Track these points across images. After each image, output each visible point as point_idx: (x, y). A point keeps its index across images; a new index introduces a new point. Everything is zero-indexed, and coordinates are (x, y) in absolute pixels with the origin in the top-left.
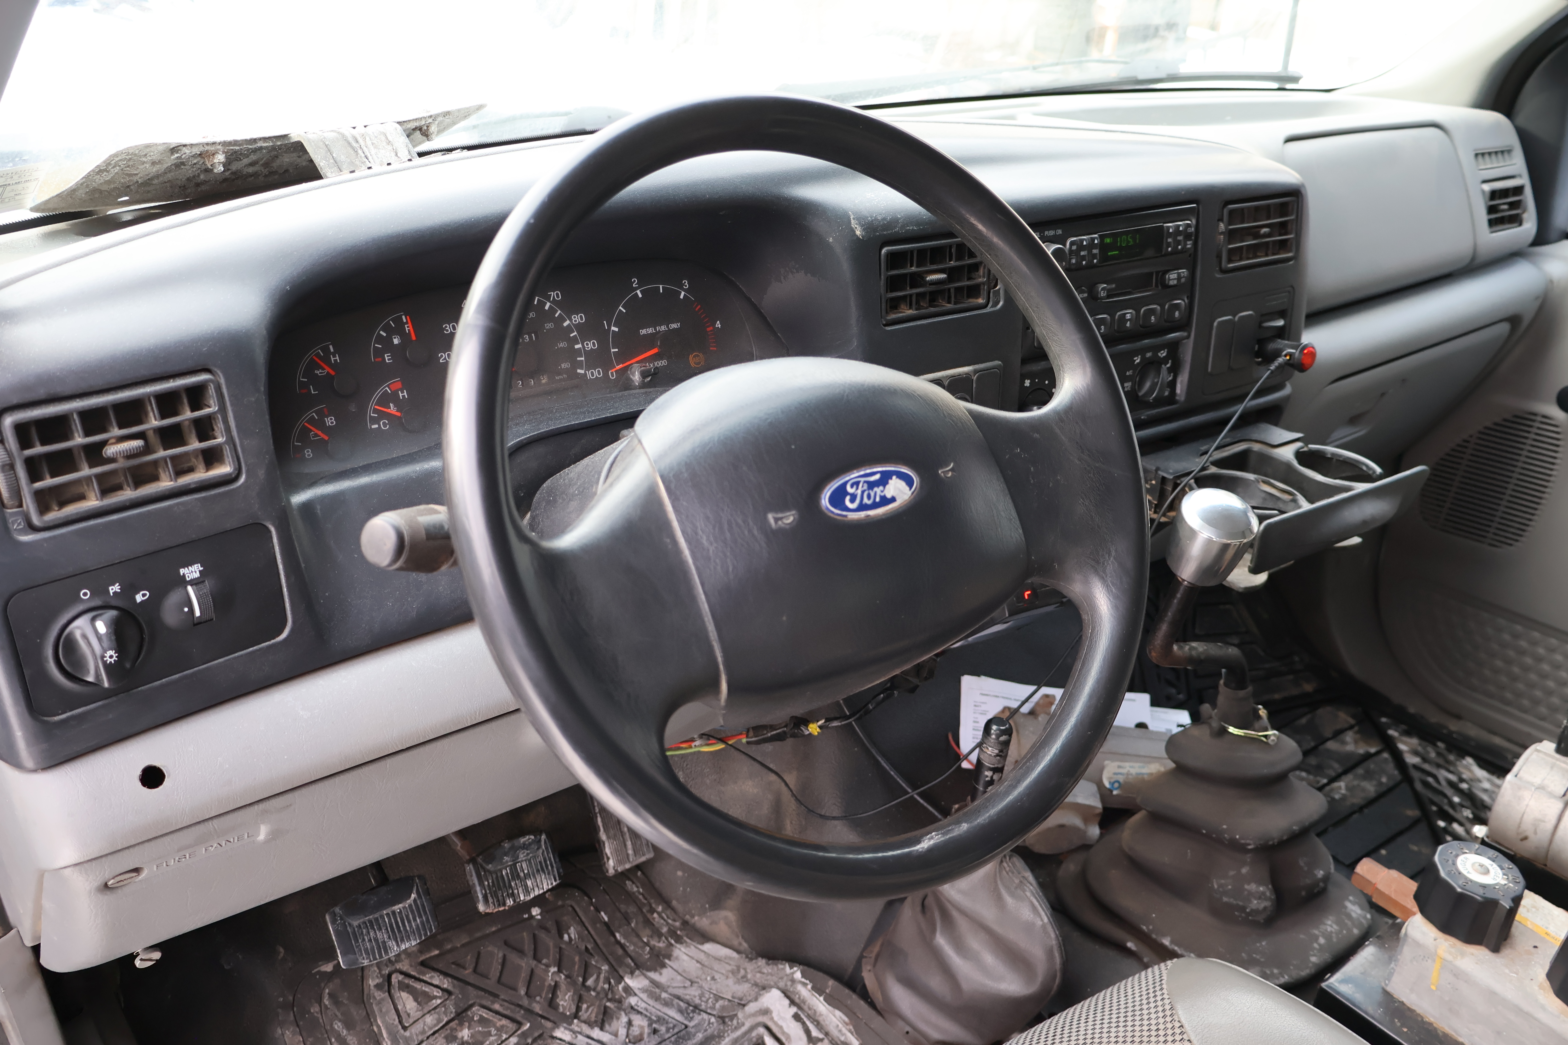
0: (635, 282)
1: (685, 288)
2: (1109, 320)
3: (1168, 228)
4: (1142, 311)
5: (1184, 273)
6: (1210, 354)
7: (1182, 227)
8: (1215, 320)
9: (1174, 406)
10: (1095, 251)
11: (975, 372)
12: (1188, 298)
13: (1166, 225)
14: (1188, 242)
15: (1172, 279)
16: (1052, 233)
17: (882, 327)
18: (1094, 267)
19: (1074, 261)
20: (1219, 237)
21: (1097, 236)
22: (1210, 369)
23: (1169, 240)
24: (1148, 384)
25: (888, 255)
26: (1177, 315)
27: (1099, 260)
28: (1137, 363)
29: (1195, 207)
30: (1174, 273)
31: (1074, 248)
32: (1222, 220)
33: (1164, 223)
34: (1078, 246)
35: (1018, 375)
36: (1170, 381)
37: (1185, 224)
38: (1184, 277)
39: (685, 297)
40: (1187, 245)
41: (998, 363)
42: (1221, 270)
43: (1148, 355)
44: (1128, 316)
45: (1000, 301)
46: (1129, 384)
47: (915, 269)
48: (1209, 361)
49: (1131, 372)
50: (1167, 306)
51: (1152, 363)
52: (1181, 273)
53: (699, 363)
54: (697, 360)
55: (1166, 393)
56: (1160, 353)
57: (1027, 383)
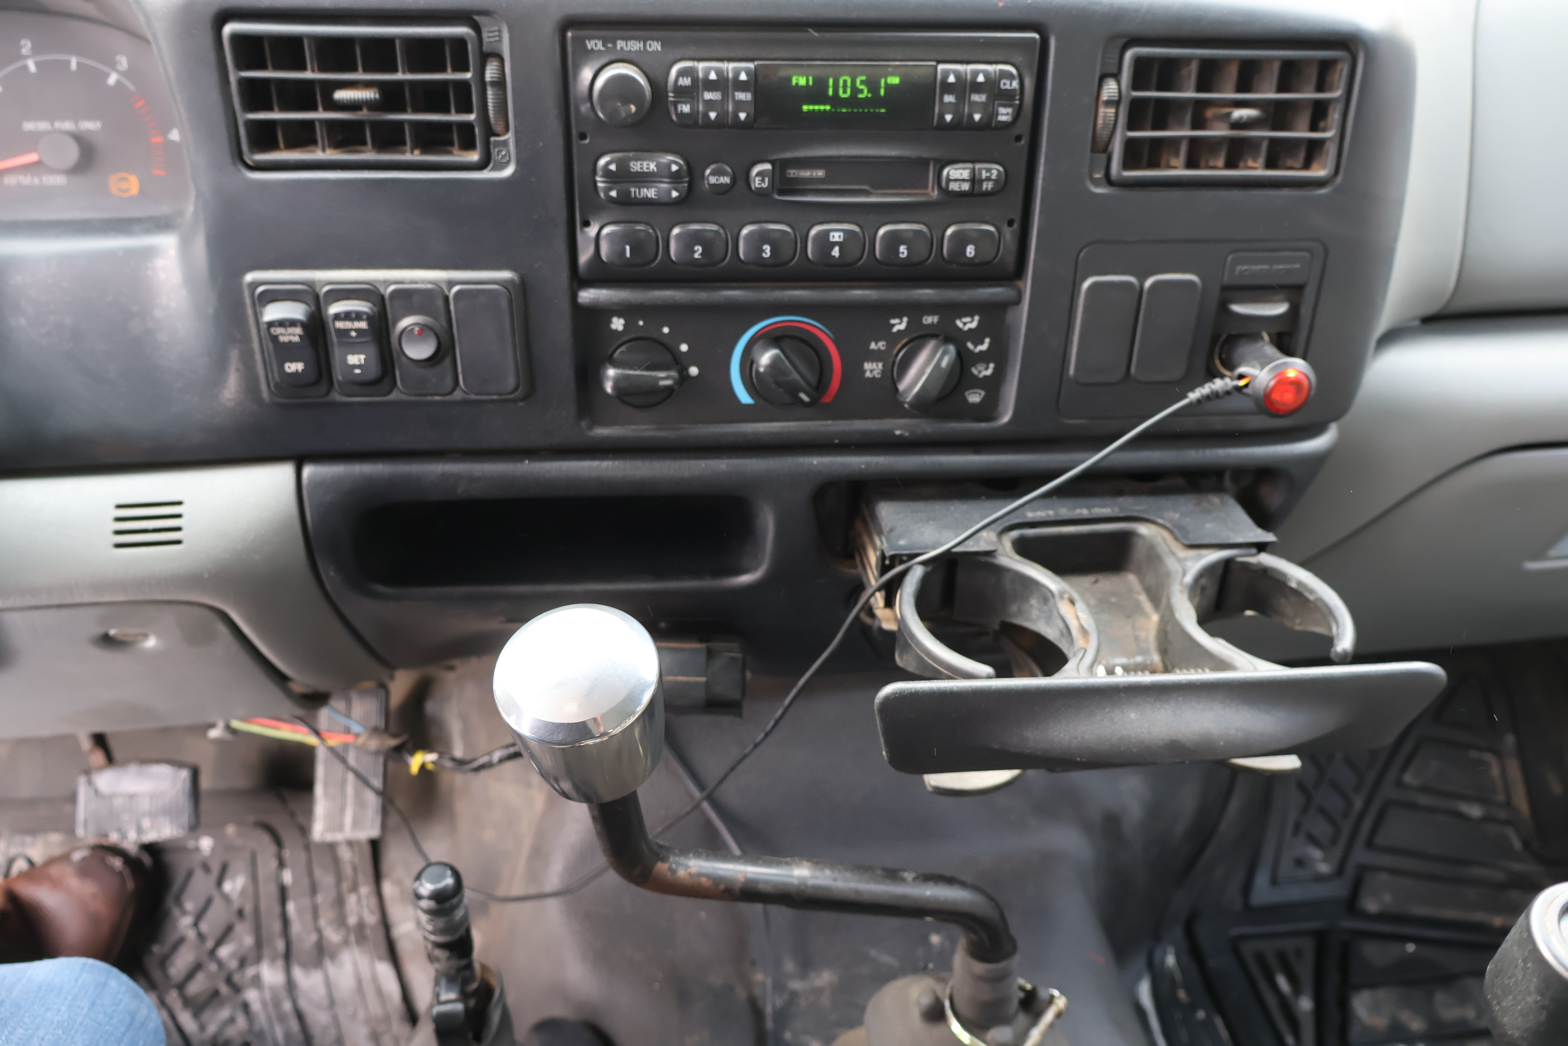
0: (26, 46)
1: (120, 68)
2: (794, 239)
3: (946, 74)
4: (882, 232)
5: (989, 170)
6: (1072, 342)
7: (985, 76)
8: (1084, 279)
9: (983, 425)
10: (742, 96)
11: (451, 283)
12: (1010, 223)
13: (941, 67)
14: (1002, 110)
15: (956, 180)
16: (635, 46)
17: (240, 171)
18: (751, 128)
19: (686, 109)
20: (1102, 110)
21: (751, 65)
22: (1072, 371)
23: (949, 99)
24: (913, 372)
25: (236, 38)
26: (970, 253)
27: (752, 116)
28: (899, 331)
29: (1034, 39)
30: (964, 169)
31: (686, 82)
32: (1116, 76)
33: (939, 62)
34: (695, 80)
35: (565, 305)
36: (985, 377)
37: (995, 72)
38: (988, 179)
39: (118, 83)
40: (997, 115)
41: (506, 275)
42: (1108, 181)
43: (929, 320)
44: (836, 237)
45: (509, 162)
46: (877, 365)
47: (308, 75)
48: (1070, 355)
49: (883, 345)
50: (949, 232)
51: (934, 336)
52: (980, 170)
53: (127, 191)
54: (124, 185)
55: (975, 397)
56: (961, 321)
57: (618, 324)
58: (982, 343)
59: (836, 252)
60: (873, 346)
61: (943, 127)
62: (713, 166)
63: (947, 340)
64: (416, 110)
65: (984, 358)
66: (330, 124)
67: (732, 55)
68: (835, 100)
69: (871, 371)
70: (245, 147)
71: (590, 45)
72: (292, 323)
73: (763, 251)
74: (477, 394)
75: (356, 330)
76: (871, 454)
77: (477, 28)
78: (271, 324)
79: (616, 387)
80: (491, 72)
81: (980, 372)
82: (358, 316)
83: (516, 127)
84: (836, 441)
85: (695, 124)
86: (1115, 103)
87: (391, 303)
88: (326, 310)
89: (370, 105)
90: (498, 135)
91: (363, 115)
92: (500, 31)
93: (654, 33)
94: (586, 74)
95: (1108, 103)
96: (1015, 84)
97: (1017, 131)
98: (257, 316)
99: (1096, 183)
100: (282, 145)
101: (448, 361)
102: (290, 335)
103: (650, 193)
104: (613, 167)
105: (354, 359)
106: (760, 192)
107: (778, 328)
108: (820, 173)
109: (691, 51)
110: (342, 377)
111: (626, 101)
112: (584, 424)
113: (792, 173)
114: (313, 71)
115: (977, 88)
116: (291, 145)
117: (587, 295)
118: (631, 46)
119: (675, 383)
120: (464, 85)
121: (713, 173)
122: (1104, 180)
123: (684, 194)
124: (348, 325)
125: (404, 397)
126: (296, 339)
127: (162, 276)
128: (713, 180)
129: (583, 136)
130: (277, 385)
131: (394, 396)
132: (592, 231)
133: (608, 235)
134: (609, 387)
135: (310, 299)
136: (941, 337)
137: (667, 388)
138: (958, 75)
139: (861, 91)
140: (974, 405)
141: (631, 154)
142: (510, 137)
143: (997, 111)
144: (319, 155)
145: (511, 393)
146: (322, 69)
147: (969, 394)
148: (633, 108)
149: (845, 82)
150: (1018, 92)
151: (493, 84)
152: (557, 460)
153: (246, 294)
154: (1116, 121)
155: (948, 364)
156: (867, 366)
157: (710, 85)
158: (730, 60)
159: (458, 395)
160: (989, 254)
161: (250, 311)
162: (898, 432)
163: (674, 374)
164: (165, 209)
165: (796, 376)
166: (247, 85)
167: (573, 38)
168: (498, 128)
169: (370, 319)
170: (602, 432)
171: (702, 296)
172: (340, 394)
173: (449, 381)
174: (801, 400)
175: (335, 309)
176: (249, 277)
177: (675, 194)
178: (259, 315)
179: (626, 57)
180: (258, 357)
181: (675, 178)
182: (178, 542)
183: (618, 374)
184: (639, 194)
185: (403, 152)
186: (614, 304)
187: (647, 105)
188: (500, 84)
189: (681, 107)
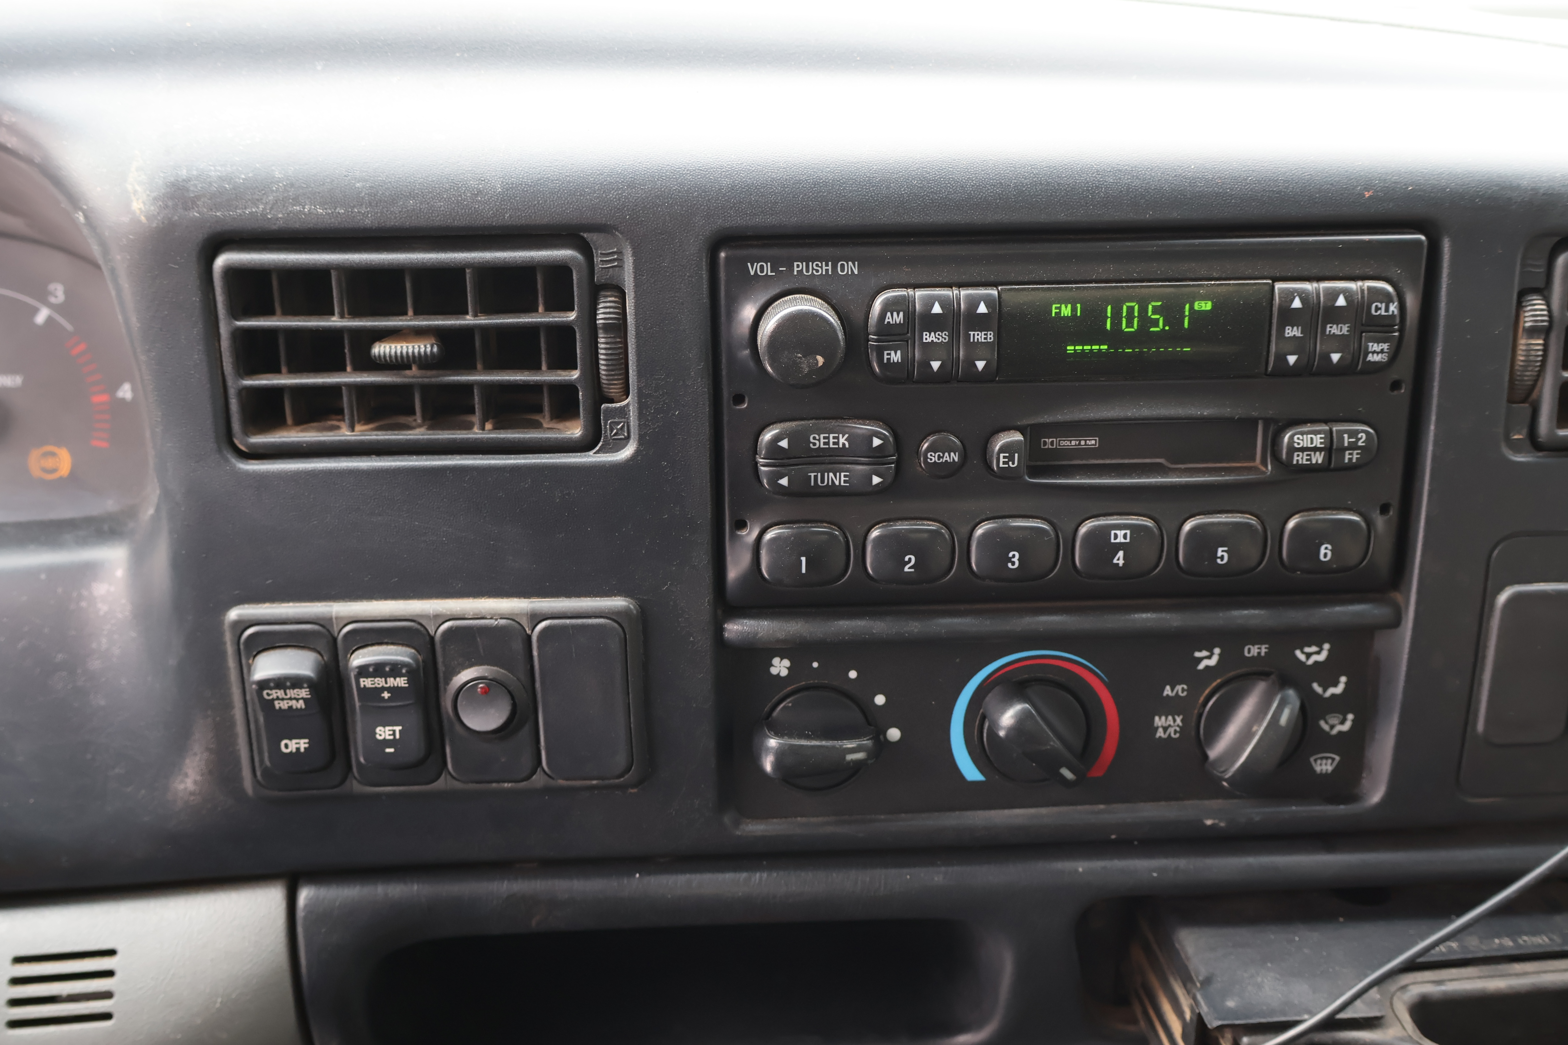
1: (53, 300)
2: (1054, 539)
3: (1289, 296)
4: (1187, 527)
5: (1353, 434)
6: (1480, 684)
7: (1346, 298)
8: (1500, 589)
9: (1342, 809)
10: (979, 336)
11: (536, 618)
12: (1384, 509)
13: (1278, 286)
14: (1375, 347)
15: (1303, 450)
16: (821, 269)
17: (227, 461)
18: (993, 381)
19: (896, 357)
20: (1523, 341)
21: (994, 292)
22: (1480, 726)
23: (1292, 332)
24: (1231, 731)
25: (233, 273)
26: (1325, 555)
27: (995, 364)
28: (1207, 667)
29: (1419, 242)
30: (1316, 433)
31: (897, 318)
32: (1544, 291)
33: (1276, 279)
34: (910, 315)
35: (703, 642)
36: (1340, 733)
37: (1362, 291)
38: (1353, 447)
39: (49, 320)
40: (1367, 353)
41: (618, 603)
42: (1534, 443)
43: (1253, 651)
44: (1120, 536)
45: (628, 438)
46: (1175, 721)
47: (335, 322)
48: (1478, 702)
49: (1183, 690)
50: (1291, 524)
51: (1263, 675)
52: (1341, 433)
53: (54, 471)
54: (49, 463)
55: (1324, 766)
56: (1303, 652)
57: (780, 667)
58: (1335, 684)
59: (1119, 559)
60: (1168, 691)
61: (1283, 371)
62: (931, 439)
63: (1284, 682)
64: (490, 367)
65: (1338, 705)
66: (361, 390)
67: (964, 278)
68: (1116, 337)
69: (1165, 729)
70: (236, 426)
71: (753, 269)
72: (296, 682)
73: (1009, 560)
74: (567, 779)
75: (389, 690)
76: (1166, 855)
77: (586, 250)
78: (264, 684)
79: (778, 764)
80: (604, 312)
81: (1332, 727)
82: (394, 670)
83: (640, 390)
84: (1113, 837)
85: (909, 377)
86: (1545, 332)
87: (444, 649)
88: (347, 661)
89: (424, 362)
90: (612, 401)
91: (413, 375)
92: (619, 253)
93: (847, 251)
94: (748, 312)
95: (1533, 332)
96: (1393, 308)
97: (1394, 375)
98: (243, 672)
99: (1516, 447)
100: (289, 420)
101: (526, 730)
102: (291, 699)
103: (840, 479)
104: (784, 444)
105: (383, 733)
106: (1006, 474)
107: (1023, 666)
108: (1092, 442)
109: (905, 273)
110: (365, 759)
111: (810, 351)
112: (727, 819)
113: (1049, 442)
114: (342, 316)
115: (1333, 314)
116: (303, 420)
117: (735, 629)
118: (813, 269)
119: (869, 757)
120: (567, 330)
121: (932, 448)
122: (1528, 443)
123: (890, 479)
124: (379, 682)
125: (458, 785)
126: (301, 704)
127: (103, 608)
128: (933, 458)
129: (739, 399)
130: (266, 772)
131: (441, 784)
132: (750, 534)
133: (773, 540)
134: (768, 765)
135: (322, 645)
136: (1273, 677)
137: (858, 764)
138: (1305, 297)
139: (1155, 323)
140: (1324, 776)
141: (811, 423)
142: (631, 401)
143: (1367, 347)
144: (345, 434)
145: (621, 776)
146: (355, 313)
147: (1316, 760)
148: (820, 360)
149: (1130, 310)
150: (1398, 320)
151: (607, 328)
152: (683, 871)
153: (228, 637)
154: (1545, 356)
155: (1289, 720)
156: (1159, 721)
157: (932, 323)
158: (960, 285)
159: (538, 780)
160: (1353, 554)
161: (232, 663)
162: (1209, 822)
163: (867, 742)
164: (110, 505)
165: (1055, 743)
166: (243, 338)
167: (726, 258)
168: (614, 390)
169: (412, 673)
170: (755, 828)
171: (913, 627)
172: (359, 782)
173: (526, 760)
174: (1063, 777)
175: (359, 659)
176: (234, 614)
177: (876, 480)
178: (245, 670)
179: (807, 285)
180: (240, 729)
181: (877, 457)
182: (106, 1016)
183: (780, 743)
184: (823, 482)
185: (469, 427)
186: (778, 641)
187: (840, 354)
188: (619, 328)
189: (889, 354)
